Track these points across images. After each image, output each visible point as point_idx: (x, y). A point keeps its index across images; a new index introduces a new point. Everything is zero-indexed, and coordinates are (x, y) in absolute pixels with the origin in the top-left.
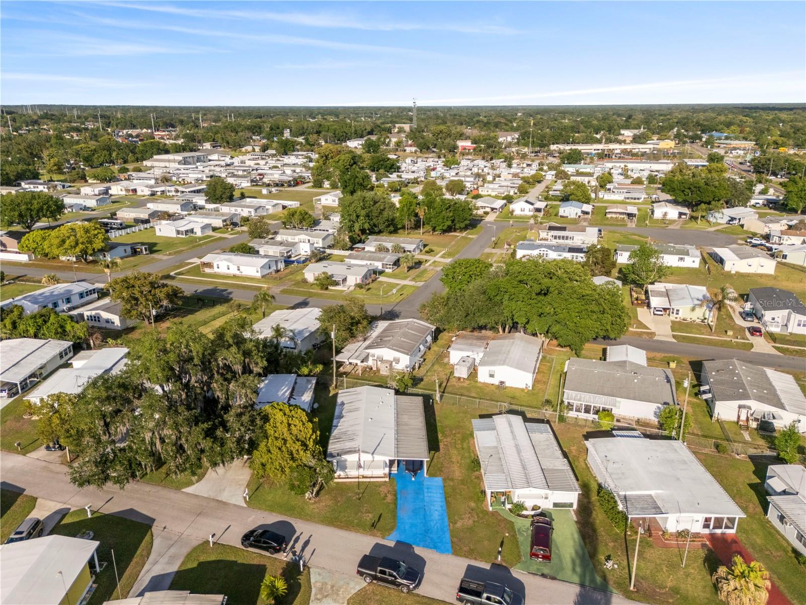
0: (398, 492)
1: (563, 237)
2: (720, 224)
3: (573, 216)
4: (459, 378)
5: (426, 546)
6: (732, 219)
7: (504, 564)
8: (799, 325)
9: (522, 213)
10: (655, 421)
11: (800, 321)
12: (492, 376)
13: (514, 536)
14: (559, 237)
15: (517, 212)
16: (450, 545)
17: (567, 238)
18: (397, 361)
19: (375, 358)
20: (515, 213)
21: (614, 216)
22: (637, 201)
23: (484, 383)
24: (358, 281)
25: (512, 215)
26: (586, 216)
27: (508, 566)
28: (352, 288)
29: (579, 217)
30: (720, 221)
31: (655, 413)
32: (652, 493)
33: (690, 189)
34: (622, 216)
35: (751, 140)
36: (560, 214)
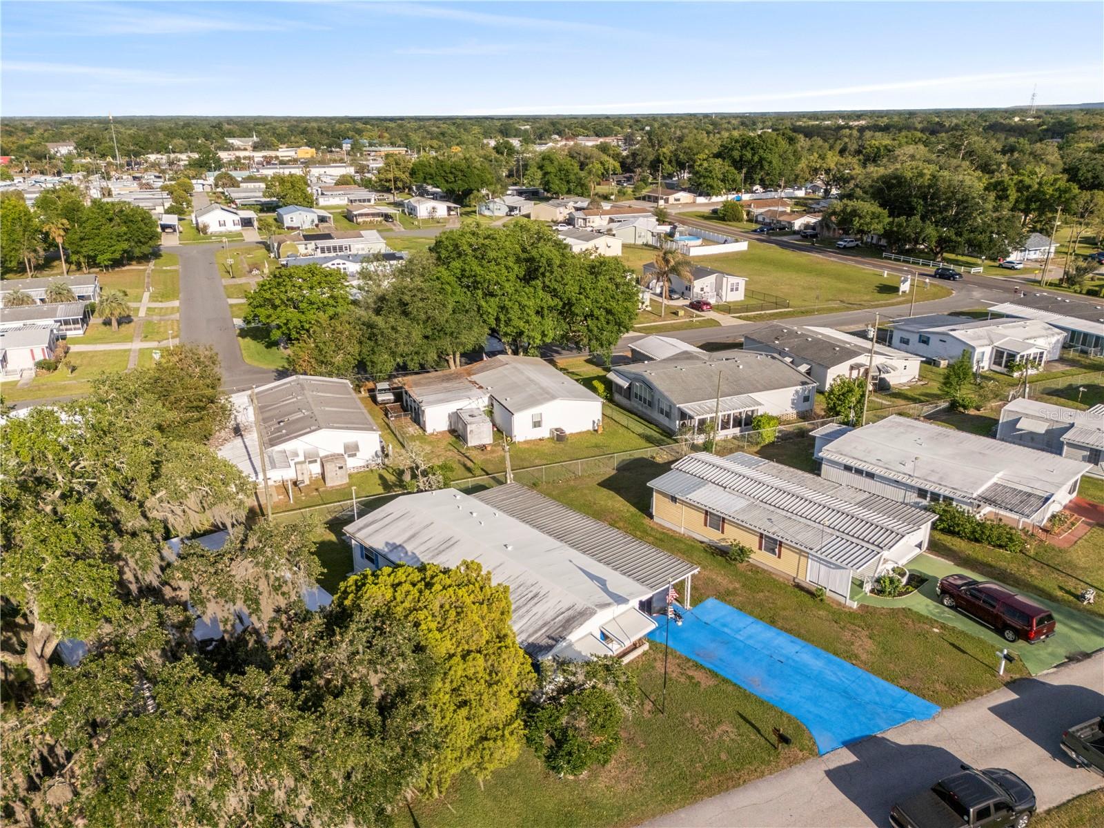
0: (694, 657)
1: (335, 249)
2: (500, 218)
3: (307, 226)
4: (483, 448)
5: (893, 723)
6: (512, 209)
7: (1017, 676)
8: (732, 290)
9: (223, 229)
10: (791, 413)
11: (732, 284)
12: (537, 424)
13: (943, 627)
14: (329, 250)
15: (214, 228)
16: (911, 697)
17: (341, 249)
18: (352, 450)
19: (301, 458)
20: (210, 231)
21: (368, 219)
22: (366, 204)
23: (526, 442)
24: (39, 357)
25: (206, 233)
26: (325, 225)
27: (1025, 675)
28: (30, 374)
29: (317, 226)
30: (497, 213)
31: (793, 403)
32: (994, 480)
33: (451, 173)
34: (379, 219)
35: (399, 146)
36: (286, 225)
